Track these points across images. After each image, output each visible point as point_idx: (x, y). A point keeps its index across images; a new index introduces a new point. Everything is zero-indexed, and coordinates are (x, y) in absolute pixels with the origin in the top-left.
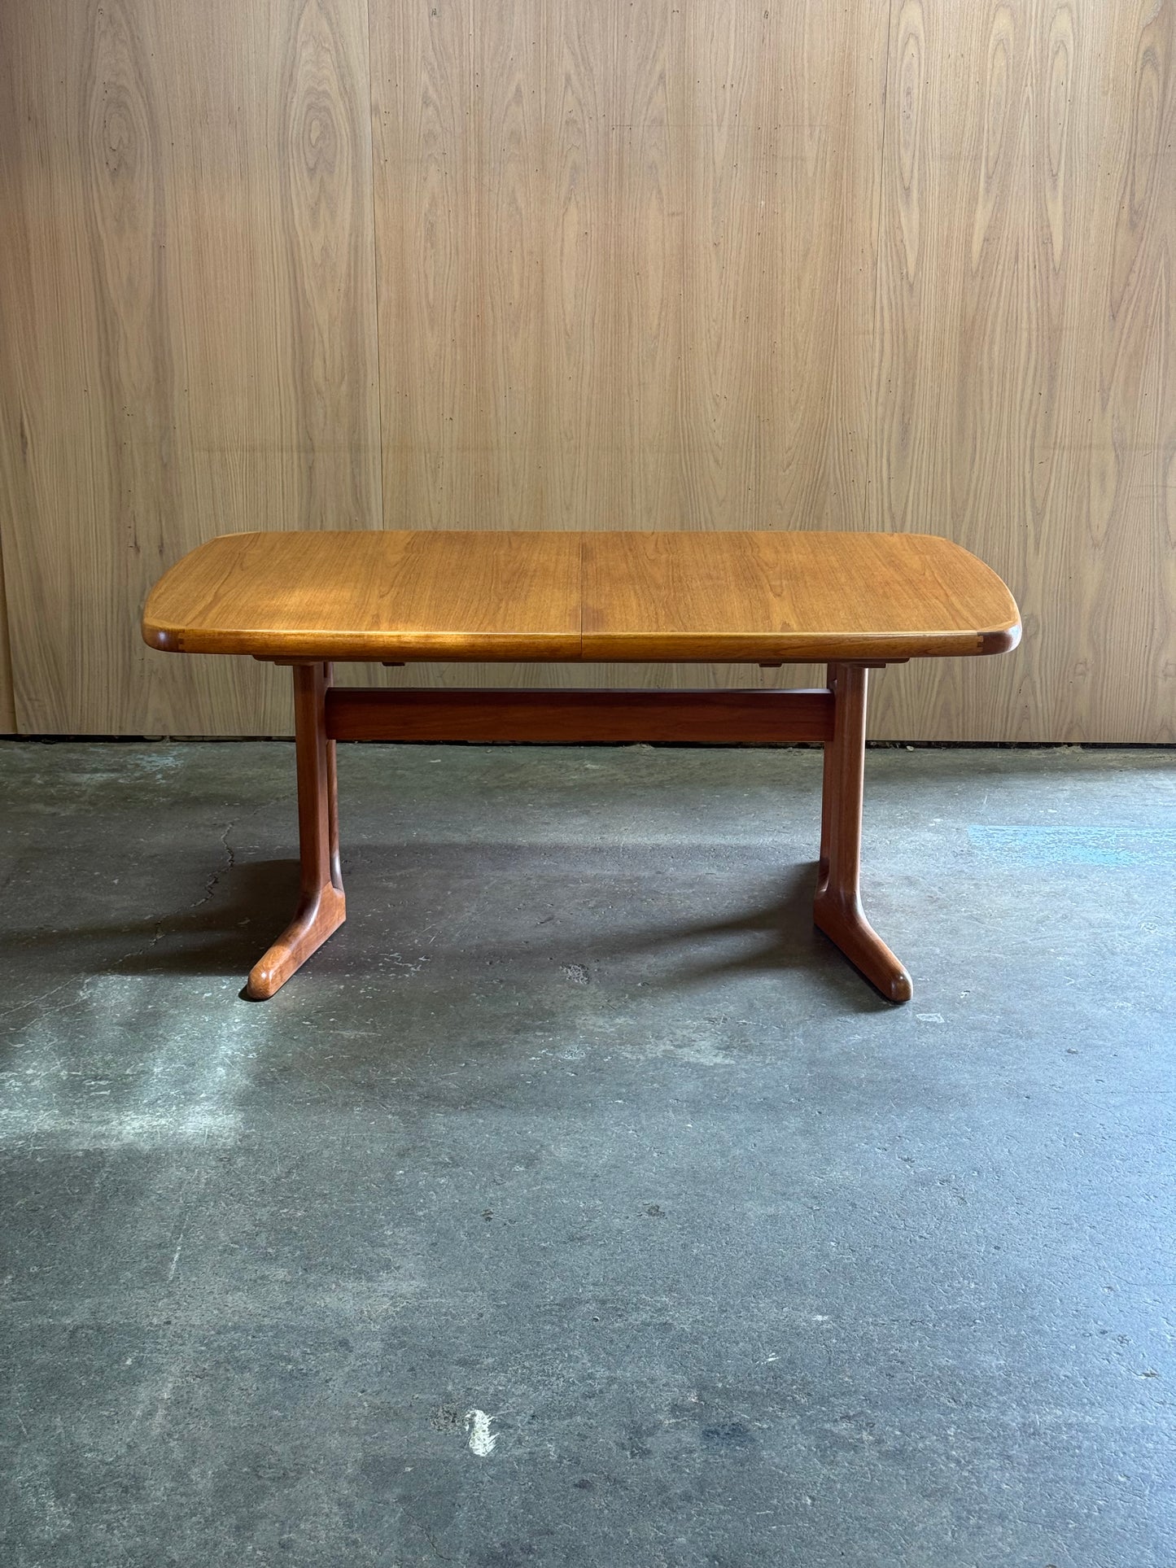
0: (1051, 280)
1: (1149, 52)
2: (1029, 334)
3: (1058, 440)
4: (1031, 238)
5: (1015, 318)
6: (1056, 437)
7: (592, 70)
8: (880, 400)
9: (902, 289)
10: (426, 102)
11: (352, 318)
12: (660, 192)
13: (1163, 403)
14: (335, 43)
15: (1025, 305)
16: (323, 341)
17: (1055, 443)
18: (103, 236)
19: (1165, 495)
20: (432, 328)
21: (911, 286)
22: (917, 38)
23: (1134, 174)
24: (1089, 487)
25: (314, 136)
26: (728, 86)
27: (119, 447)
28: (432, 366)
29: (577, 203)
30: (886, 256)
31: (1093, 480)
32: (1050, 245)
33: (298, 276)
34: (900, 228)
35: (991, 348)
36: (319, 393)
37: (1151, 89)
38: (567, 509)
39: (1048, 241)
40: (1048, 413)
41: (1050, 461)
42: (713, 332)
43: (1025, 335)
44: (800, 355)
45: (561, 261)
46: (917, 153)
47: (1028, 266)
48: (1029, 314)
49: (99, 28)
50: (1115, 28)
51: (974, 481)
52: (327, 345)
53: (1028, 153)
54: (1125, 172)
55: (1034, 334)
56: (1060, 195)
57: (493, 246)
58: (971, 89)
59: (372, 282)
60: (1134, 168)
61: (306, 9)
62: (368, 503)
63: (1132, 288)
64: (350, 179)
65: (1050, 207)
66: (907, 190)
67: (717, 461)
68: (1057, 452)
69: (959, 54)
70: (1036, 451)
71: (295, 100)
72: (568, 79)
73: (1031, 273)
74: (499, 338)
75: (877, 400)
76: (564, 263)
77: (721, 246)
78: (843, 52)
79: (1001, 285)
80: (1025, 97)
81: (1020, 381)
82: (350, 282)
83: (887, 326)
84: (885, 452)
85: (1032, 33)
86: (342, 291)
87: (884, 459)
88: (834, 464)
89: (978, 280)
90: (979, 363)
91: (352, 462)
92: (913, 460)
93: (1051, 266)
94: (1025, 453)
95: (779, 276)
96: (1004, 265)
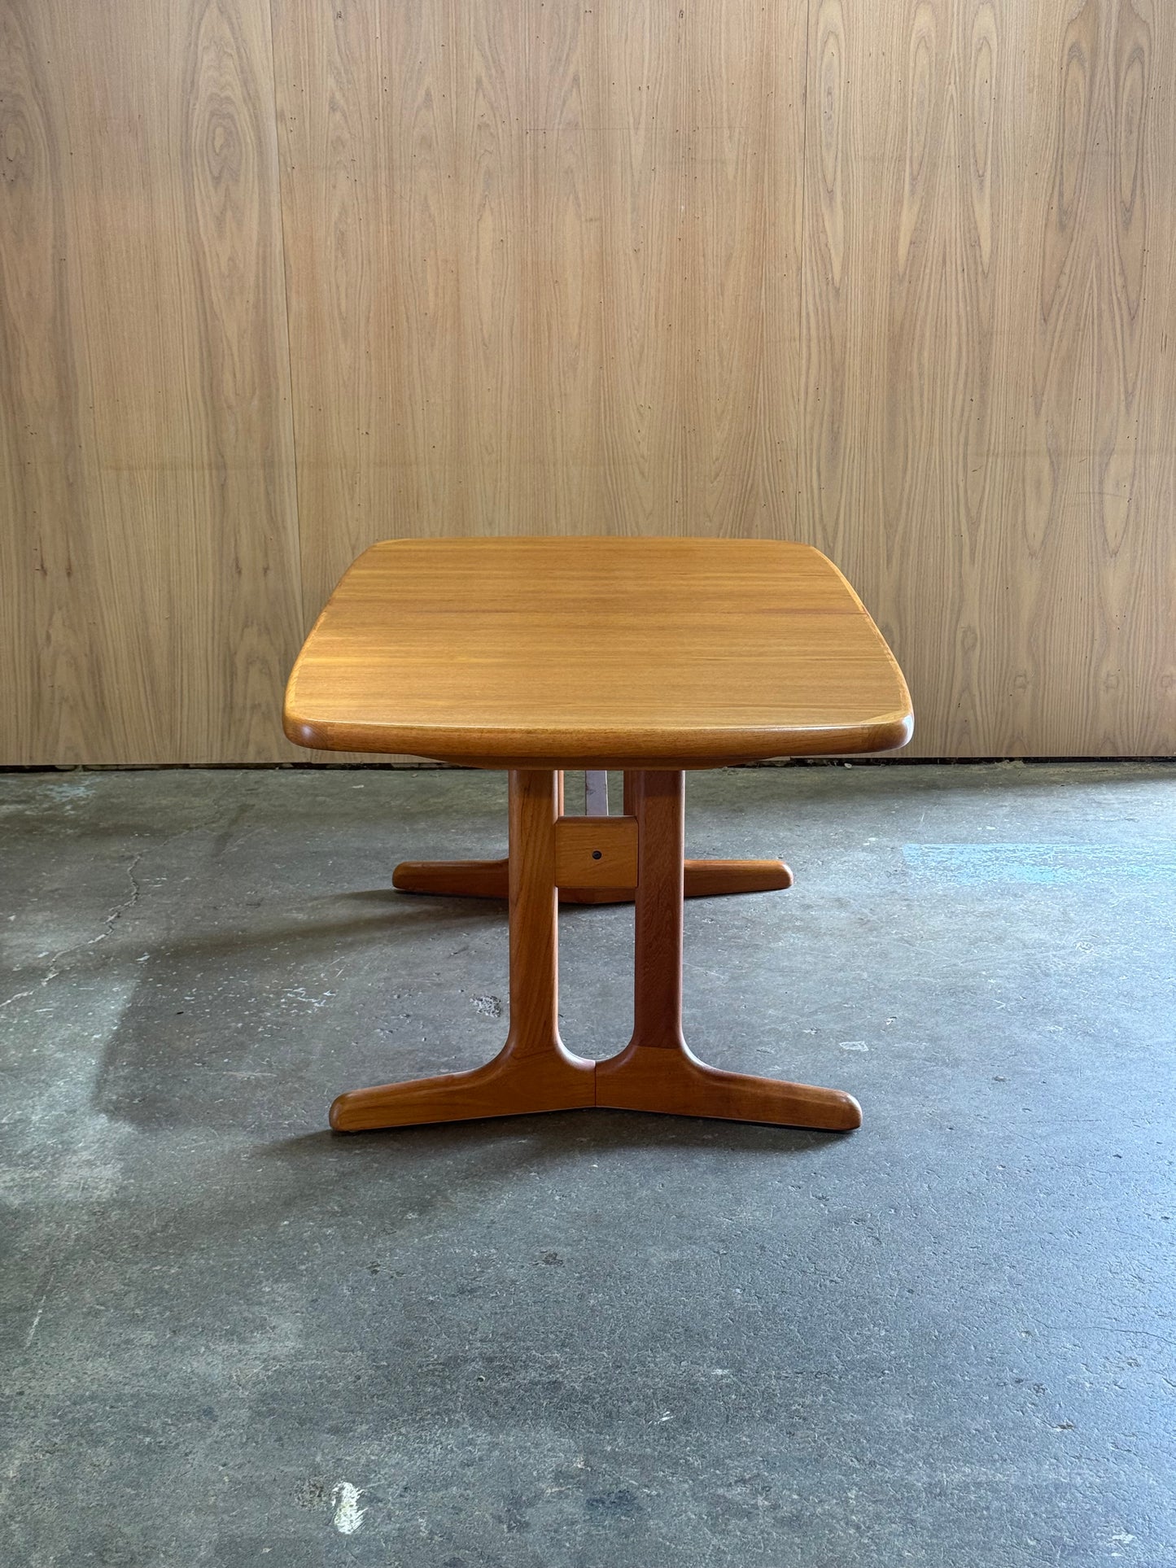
0: (980, 284)
1: (1075, 48)
2: (959, 339)
3: (992, 446)
4: (958, 240)
5: (944, 322)
6: (990, 443)
7: (503, 72)
8: (808, 410)
9: (828, 295)
10: (333, 108)
11: (262, 330)
12: (577, 198)
13: (1097, 405)
14: (238, 48)
15: (954, 309)
16: (232, 355)
17: (988, 450)
19: (1101, 502)
20: (345, 340)
21: (837, 292)
22: (837, 36)
23: (1062, 173)
24: (1024, 495)
25: (218, 144)
26: (644, 87)
27: (23, 466)
28: (346, 378)
29: (492, 209)
30: (811, 261)
31: (1028, 488)
32: (977, 247)
33: (204, 283)
34: (825, 233)
35: (920, 354)
36: (229, 408)
37: (1077, 85)
38: (490, 524)
39: (976, 243)
40: (981, 419)
41: (984, 468)
42: (635, 341)
43: (955, 340)
44: (725, 363)
45: (477, 269)
46: (839, 157)
47: (956, 270)
48: (959, 317)
50: (1040, 24)
51: (906, 490)
52: (236, 359)
53: (953, 154)
54: (1053, 172)
55: (965, 339)
56: (987, 196)
57: (406, 254)
58: (893, 88)
59: (282, 294)
61: (207, 14)
62: (283, 521)
63: (1062, 290)
64: (256, 187)
65: (977, 208)
66: (831, 193)
67: (642, 473)
68: (990, 460)
69: (880, 52)
70: (969, 458)
71: (197, 106)
72: (479, 82)
73: (960, 275)
74: (415, 352)
75: (805, 409)
76: (481, 271)
77: (642, 252)
78: (762, 51)
79: (929, 291)
80: (949, 95)
81: (951, 387)
82: (259, 294)
83: (813, 332)
84: (815, 463)
85: (955, 27)
86: (251, 302)
87: (814, 469)
88: (763, 475)
89: (906, 285)
90: (909, 369)
91: (265, 479)
92: (843, 469)
93: (980, 269)
94: (958, 461)
95: (702, 283)
96: (931, 269)
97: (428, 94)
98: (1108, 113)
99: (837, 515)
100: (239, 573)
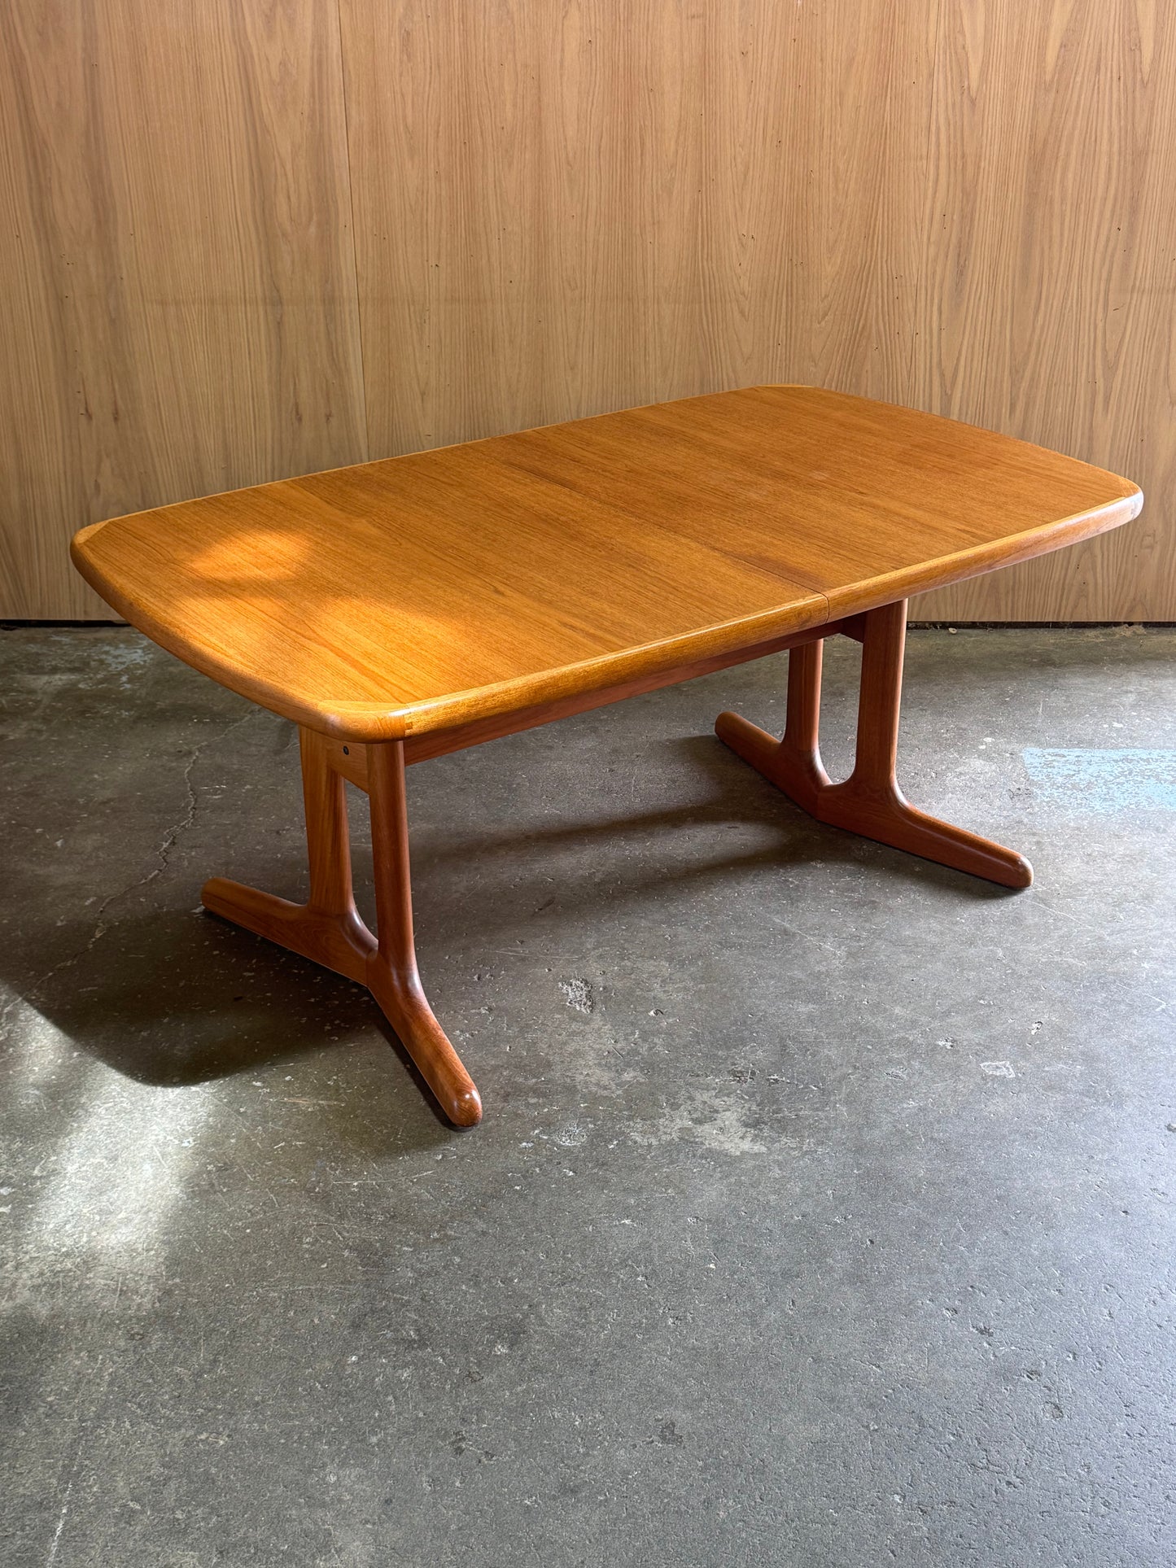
0: (1138, 94)
2: (1109, 159)
3: (1138, 283)
4: (1116, 43)
5: (1093, 139)
6: (1135, 279)
8: (932, 240)
9: (962, 107)
11: (319, 146)
15: (1106, 124)
16: (286, 175)
17: (1134, 286)
18: (26, 52)
20: (412, 158)
21: (973, 102)
24: (1170, 337)
27: (60, 300)
28: (413, 203)
29: (579, 4)
30: (945, 66)
32: (1137, 52)
33: (253, 94)
34: (962, 32)
35: (1063, 175)
36: (284, 235)
38: (572, 369)
39: (1136, 47)
40: (1128, 250)
41: (1127, 307)
42: (739, 160)
43: (1104, 160)
44: (840, 186)
45: (561, 76)
47: (1112, 77)
48: (1111, 134)
51: (1038, 331)
52: (290, 178)
55: (1116, 158)
57: (480, 58)
59: (339, 104)
62: (346, 364)
65: (1140, 6)
67: (742, 312)
68: (1135, 296)
70: (1111, 297)
73: (1115, 84)
74: (490, 172)
75: (929, 239)
76: (565, 78)
77: (750, 54)
79: (1079, 101)
81: (1097, 212)
82: (314, 103)
83: (943, 148)
84: (936, 301)
86: (306, 114)
87: (935, 308)
88: (877, 314)
89: (1053, 94)
90: (1050, 193)
91: (326, 317)
92: (968, 308)
93: (1139, 77)
94: (1097, 300)
95: (818, 91)
96: (1083, 77)
99: (958, 359)
100: (300, 420)
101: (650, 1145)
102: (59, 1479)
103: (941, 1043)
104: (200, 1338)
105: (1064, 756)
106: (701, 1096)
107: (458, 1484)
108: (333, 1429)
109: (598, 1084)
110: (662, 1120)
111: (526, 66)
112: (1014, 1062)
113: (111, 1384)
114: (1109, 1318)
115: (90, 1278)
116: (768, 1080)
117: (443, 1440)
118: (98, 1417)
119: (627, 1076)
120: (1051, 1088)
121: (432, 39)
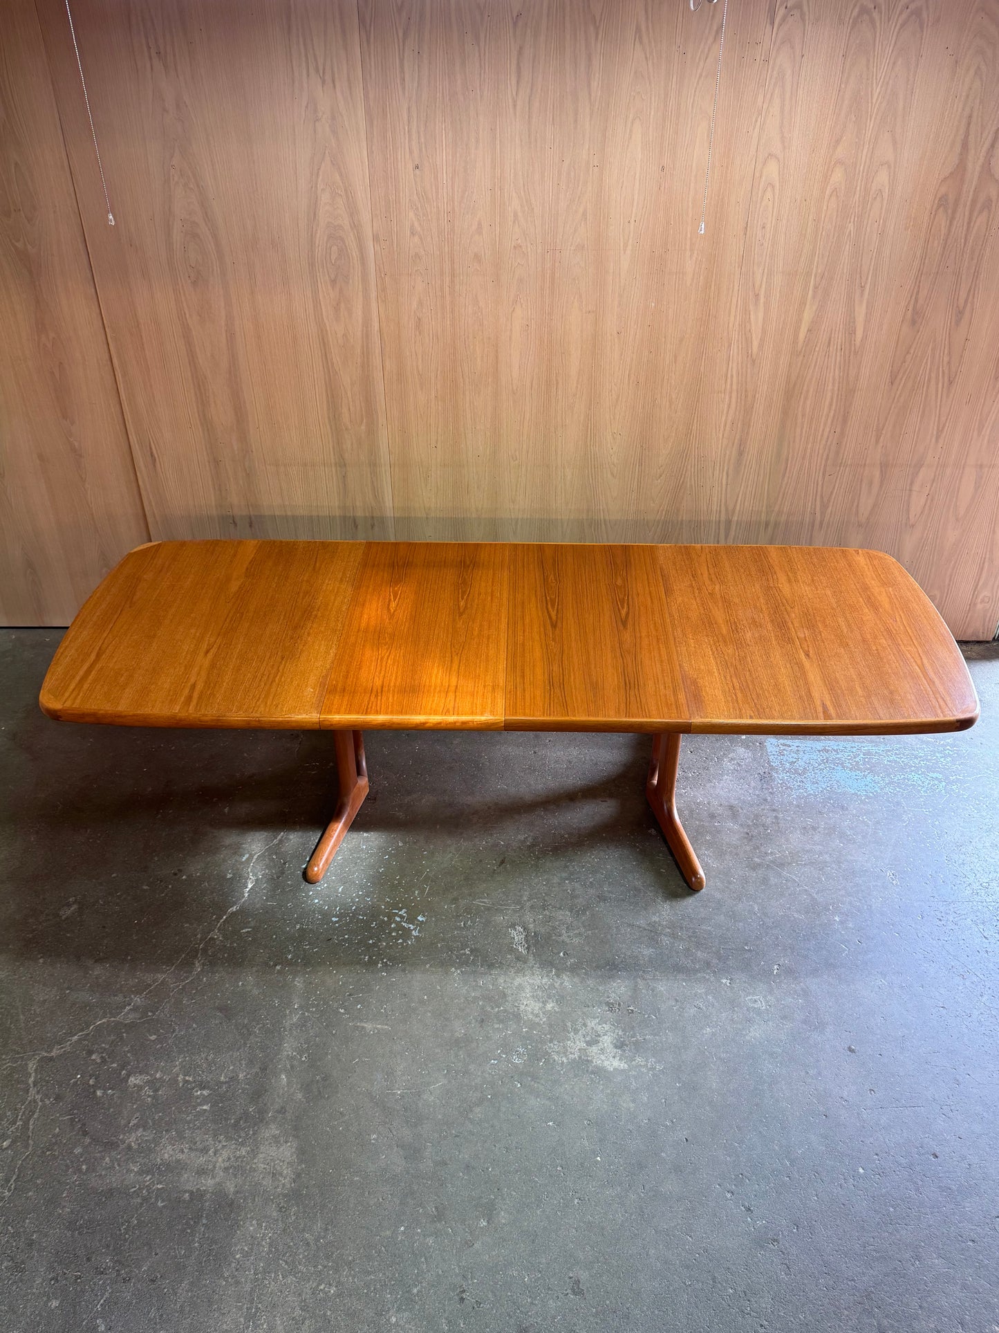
0: (851, 357)
1: (942, 202)
2: (832, 394)
3: (844, 461)
4: (841, 329)
5: (823, 383)
6: (843, 458)
7: (533, 209)
8: (725, 435)
9: (747, 364)
10: (413, 234)
11: (366, 381)
12: (581, 296)
13: (917, 437)
14: (346, 190)
15: (831, 374)
16: (347, 396)
18: (191, 325)
19: (910, 496)
20: (422, 389)
21: (754, 361)
22: (773, 187)
23: (919, 286)
24: (860, 491)
25: (334, 257)
26: (633, 221)
27: (216, 461)
28: (422, 413)
29: (522, 304)
30: (738, 341)
31: (863, 486)
32: (853, 335)
33: (328, 352)
34: (750, 322)
35: (804, 403)
36: (346, 428)
37: (940, 225)
38: (514, 501)
39: (852, 332)
40: (839, 443)
41: (836, 474)
42: (614, 392)
43: (829, 394)
44: (673, 407)
45: (510, 344)
46: (766, 271)
47: (837, 349)
48: (834, 379)
49: (173, 179)
50: (921, 180)
51: (784, 486)
52: (351, 401)
53: (845, 271)
54: (913, 285)
56: (865, 302)
57: (462, 334)
58: (809, 225)
59: (379, 357)
60: (920, 282)
61: (323, 165)
63: (907, 365)
64: (360, 286)
65: (857, 309)
66: (757, 296)
67: (612, 474)
68: (842, 468)
69: (803, 199)
70: (828, 468)
71: (319, 232)
72: (516, 215)
73: (838, 354)
74: (468, 398)
75: (723, 435)
76: (512, 346)
77: (623, 333)
78: (719, 197)
79: (816, 362)
80: (848, 230)
81: (822, 424)
82: (364, 357)
83: (734, 387)
84: (726, 468)
85: (859, 184)
86: (359, 364)
87: (725, 473)
88: (691, 476)
89: (801, 358)
90: (796, 412)
91: (371, 474)
92: (744, 473)
93: (853, 349)
94: (820, 470)
95: (662, 355)
96: (820, 348)
97: (480, 224)
98: (958, 246)
99: (737, 501)
100: (356, 527)
101: (563, 1062)
102: (245, 1319)
103: (724, 981)
104: (317, 1212)
105: (790, 746)
106: (591, 1023)
107: (462, 1325)
108: (392, 1283)
109: (532, 1013)
110: (569, 1042)
111: (489, 338)
112: (765, 997)
113: (271, 1245)
114: (816, 1198)
115: (256, 1163)
116: (628, 1010)
117: (454, 1291)
118: (264, 1272)
119: (549, 1006)
120: (784, 1017)
121: (433, 323)
